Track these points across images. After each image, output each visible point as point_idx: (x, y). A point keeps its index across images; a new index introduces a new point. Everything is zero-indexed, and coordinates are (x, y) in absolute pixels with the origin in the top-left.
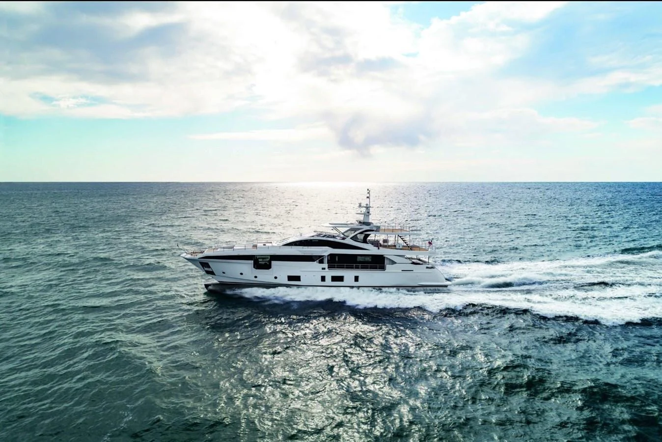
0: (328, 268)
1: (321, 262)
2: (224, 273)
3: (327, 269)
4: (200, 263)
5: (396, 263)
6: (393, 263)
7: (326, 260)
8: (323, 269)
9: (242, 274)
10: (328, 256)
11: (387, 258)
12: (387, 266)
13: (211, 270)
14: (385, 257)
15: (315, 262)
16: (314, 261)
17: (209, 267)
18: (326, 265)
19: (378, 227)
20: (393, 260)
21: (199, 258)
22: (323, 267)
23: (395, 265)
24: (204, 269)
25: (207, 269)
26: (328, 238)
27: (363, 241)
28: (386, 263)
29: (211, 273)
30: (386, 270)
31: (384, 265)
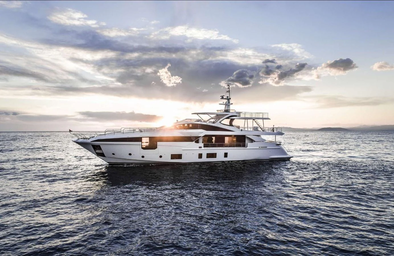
0: (204, 146)
1: (197, 142)
2: (113, 154)
3: (203, 148)
4: (92, 146)
5: (255, 141)
6: (252, 141)
7: (201, 140)
9: (130, 154)
10: (204, 136)
11: (248, 138)
12: (248, 144)
13: (102, 152)
14: (245, 137)
15: (193, 142)
17: (100, 149)
18: (201, 144)
19: (239, 113)
20: (253, 139)
21: (91, 141)
22: (200, 146)
23: (254, 143)
24: (95, 152)
25: (98, 151)
26: (201, 122)
27: (229, 125)
28: (247, 141)
29: (101, 155)
30: (247, 147)
31: (245, 142)
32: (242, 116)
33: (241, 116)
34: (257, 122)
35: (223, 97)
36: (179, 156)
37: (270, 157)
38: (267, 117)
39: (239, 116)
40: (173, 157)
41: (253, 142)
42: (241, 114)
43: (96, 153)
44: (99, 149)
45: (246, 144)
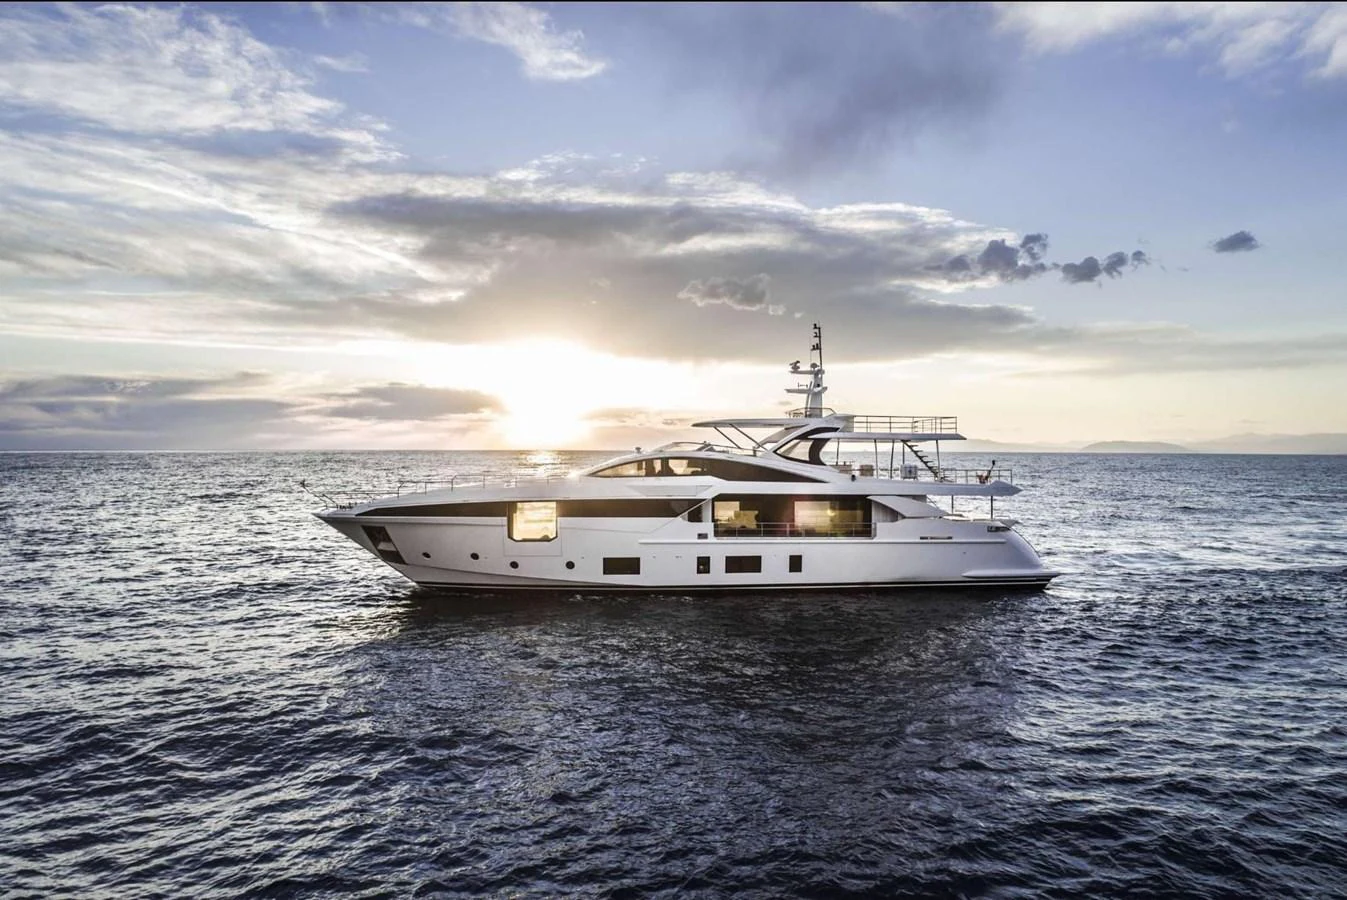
0: (715, 532)
1: (695, 517)
2: (427, 555)
3: (712, 539)
4: (365, 528)
5: (904, 517)
6: (894, 515)
7: (707, 512)
8: (701, 536)
10: (714, 500)
11: (878, 503)
12: (878, 525)
13: (393, 549)
14: (870, 501)
15: (679, 518)
16: (675, 515)
17: (388, 539)
18: (707, 527)
19: (849, 419)
20: (895, 509)
21: (357, 515)
22: (700, 532)
23: (900, 523)
24: (376, 547)
25: (382, 546)
26: (711, 453)
27: (807, 459)
28: (875, 515)
29: (393, 558)
30: (875, 536)
31: (870, 521)
32: (859, 429)
33: (856, 430)
34: (915, 448)
35: (799, 368)
36: (632, 565)
37: (965, 574)
38: (953, 432)
39: (848, 429)
40: (612, 565)
41: (897, 520)
42: (856, 425)
43: (379, 551)
44: (384, 540)
45: (873, 526)
